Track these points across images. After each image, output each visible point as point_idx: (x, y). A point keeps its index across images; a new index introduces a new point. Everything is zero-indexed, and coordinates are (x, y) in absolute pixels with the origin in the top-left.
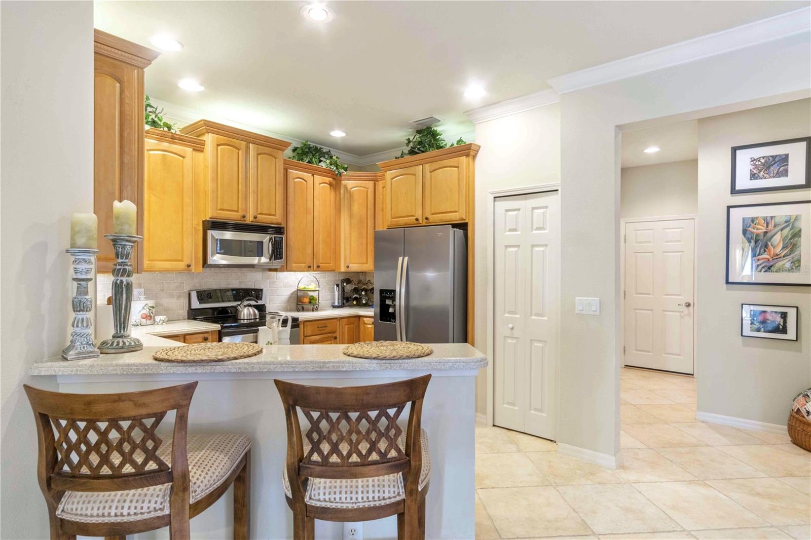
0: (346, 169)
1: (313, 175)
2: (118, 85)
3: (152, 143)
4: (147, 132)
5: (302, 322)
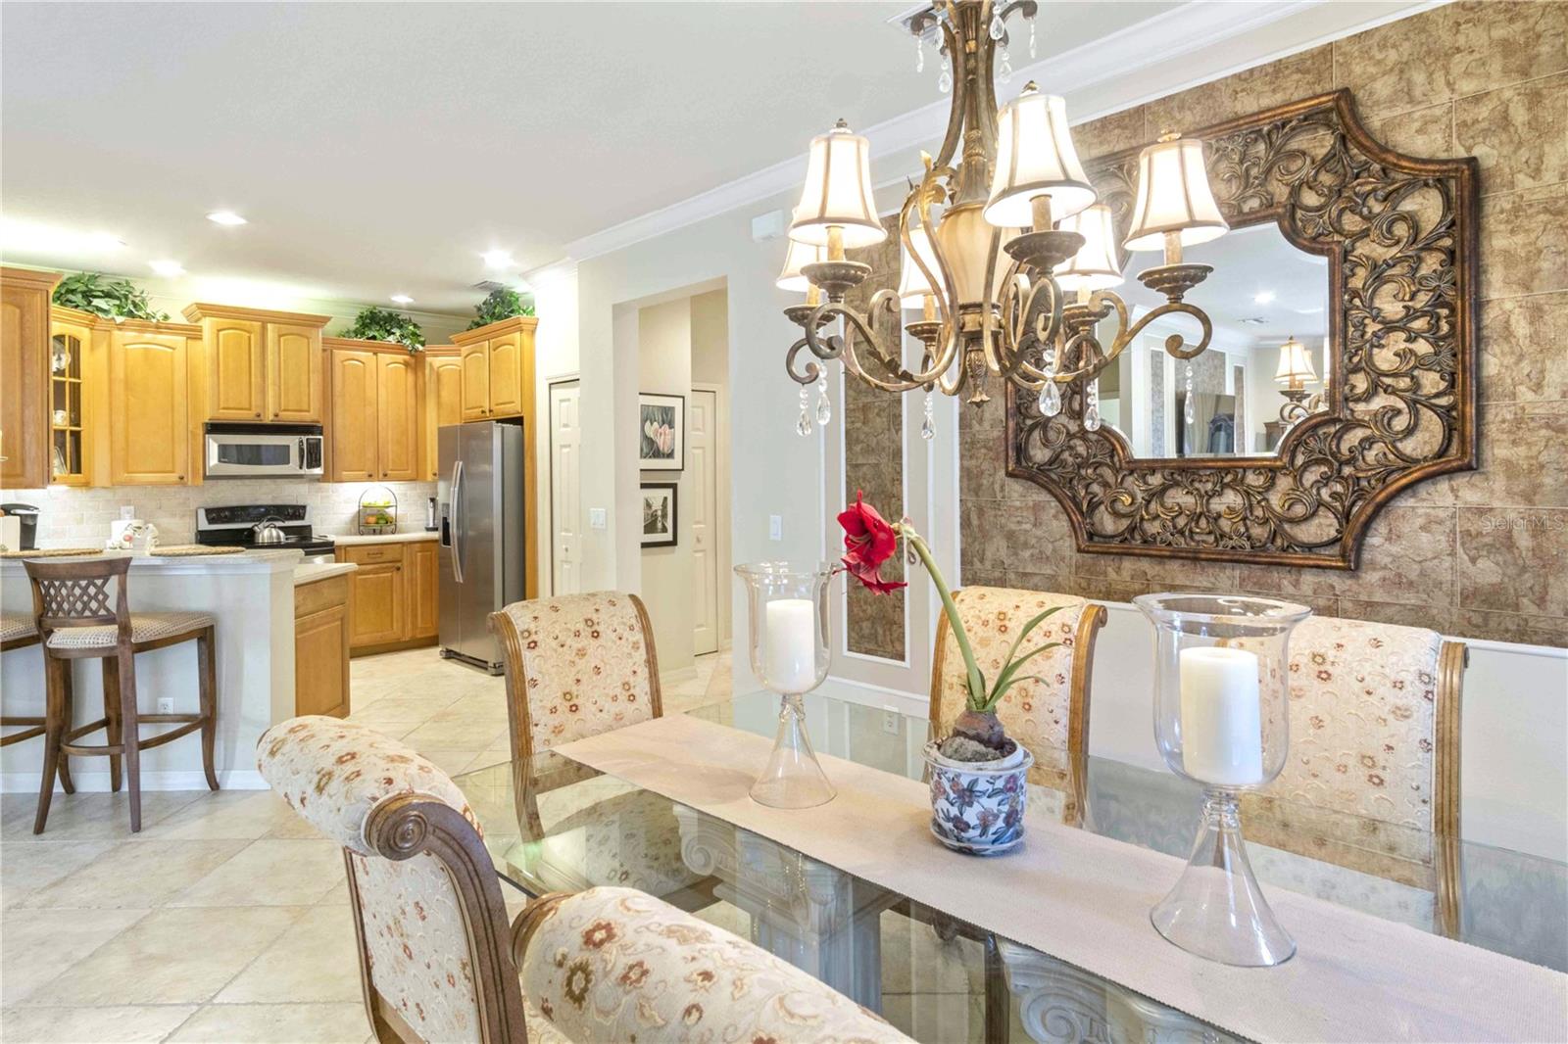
0: (423, 344)
1: (375, 354)
2: (18, 311)
3: (130, 335)
4: (122, 324)
5: (340, 547)
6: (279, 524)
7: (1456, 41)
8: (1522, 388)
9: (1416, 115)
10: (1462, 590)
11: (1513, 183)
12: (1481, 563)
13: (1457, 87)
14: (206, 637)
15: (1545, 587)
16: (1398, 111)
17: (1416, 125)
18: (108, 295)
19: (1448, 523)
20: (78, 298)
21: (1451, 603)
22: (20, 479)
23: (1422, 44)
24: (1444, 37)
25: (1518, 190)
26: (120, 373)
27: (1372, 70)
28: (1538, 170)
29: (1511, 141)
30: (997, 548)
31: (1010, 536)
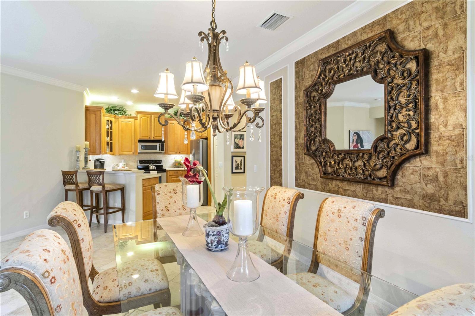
2: (95, 115)
3: (123, 119)
4: (121, 117)
5: (168, 171)
6: (155, 165)
7: (422, 9)
8: (441, 126)
9: (410, 36)
10: (423, 194)
11: (439, 56)
12: (429, 186)
13: (422, 25)
14: (122, 190)
15: (448, 195)
16: (405, 35)
17: (411, 39)
18: (118, 110)
19: (419, 172)
20: (112, 111)
21: (420, 199)
22: (95, 153)
23: (412, 12)
24: (419, 8)
25: (440, 58)
26: (120, 128)
27: (398, 22)
28: (446, 51)
29: (438, 42)
30: (303, 176)
31: (306, 173)
